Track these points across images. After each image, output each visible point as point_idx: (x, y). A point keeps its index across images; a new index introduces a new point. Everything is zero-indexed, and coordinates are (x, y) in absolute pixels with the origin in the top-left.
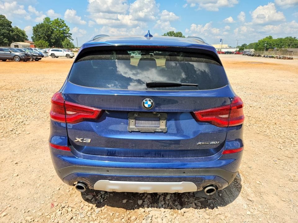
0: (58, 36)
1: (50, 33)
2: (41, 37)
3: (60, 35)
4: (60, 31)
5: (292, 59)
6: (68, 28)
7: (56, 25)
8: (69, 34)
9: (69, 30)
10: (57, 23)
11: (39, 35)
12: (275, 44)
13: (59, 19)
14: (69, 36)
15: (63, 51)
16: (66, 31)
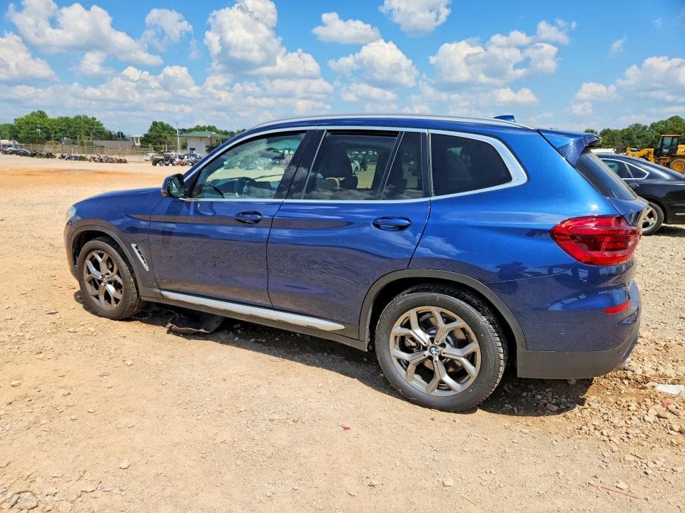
5: (125, 162)
12: (57, 130)
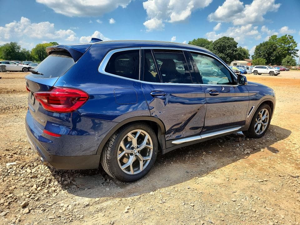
0: (280, 53)
1: (271, 50)
2: (261, 55)
3: (283, 52)
4: (284, 48)
6: (296, 44)
7: (282, 42)
8: (295, 50)
9: (297, 46)
10: (283, 40)
11: (260, 53)
13: (287, 36)
14: (294, 53)
15: (268, 68)
16: (292, 47)
